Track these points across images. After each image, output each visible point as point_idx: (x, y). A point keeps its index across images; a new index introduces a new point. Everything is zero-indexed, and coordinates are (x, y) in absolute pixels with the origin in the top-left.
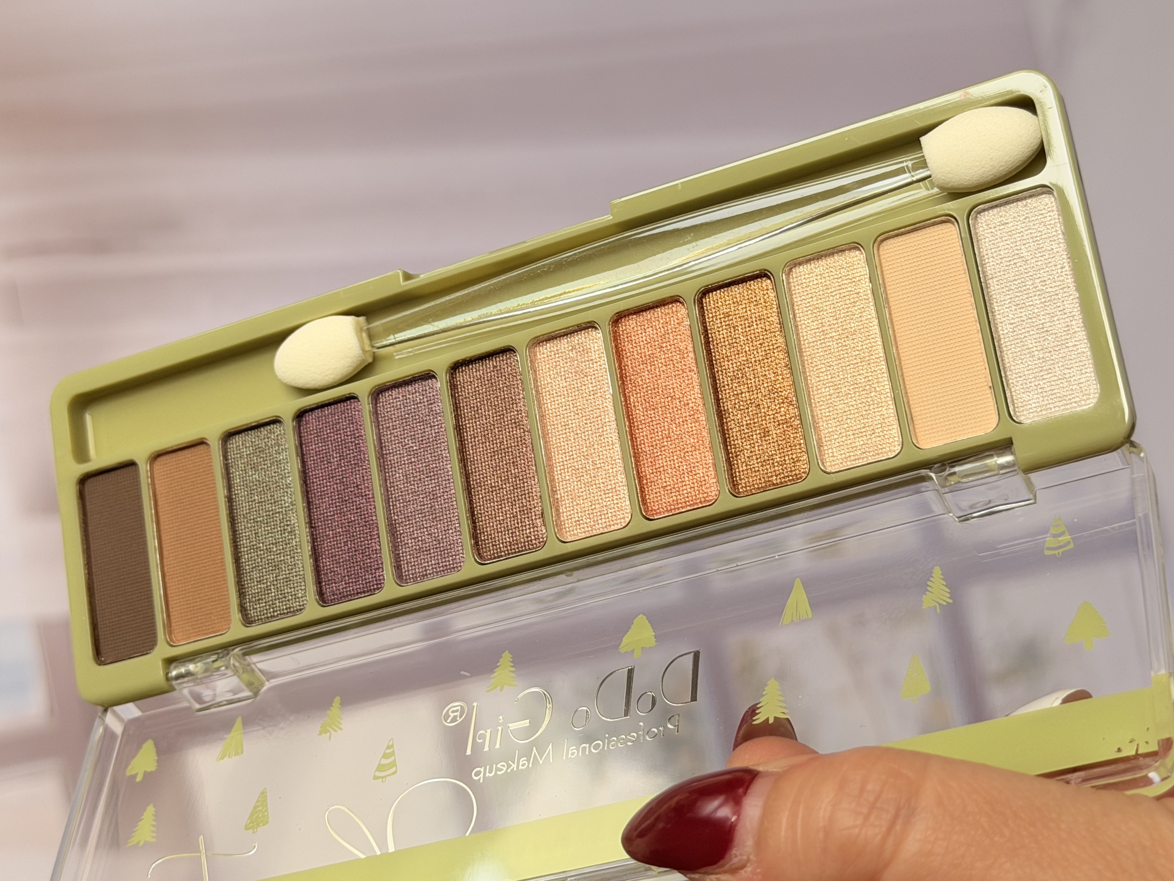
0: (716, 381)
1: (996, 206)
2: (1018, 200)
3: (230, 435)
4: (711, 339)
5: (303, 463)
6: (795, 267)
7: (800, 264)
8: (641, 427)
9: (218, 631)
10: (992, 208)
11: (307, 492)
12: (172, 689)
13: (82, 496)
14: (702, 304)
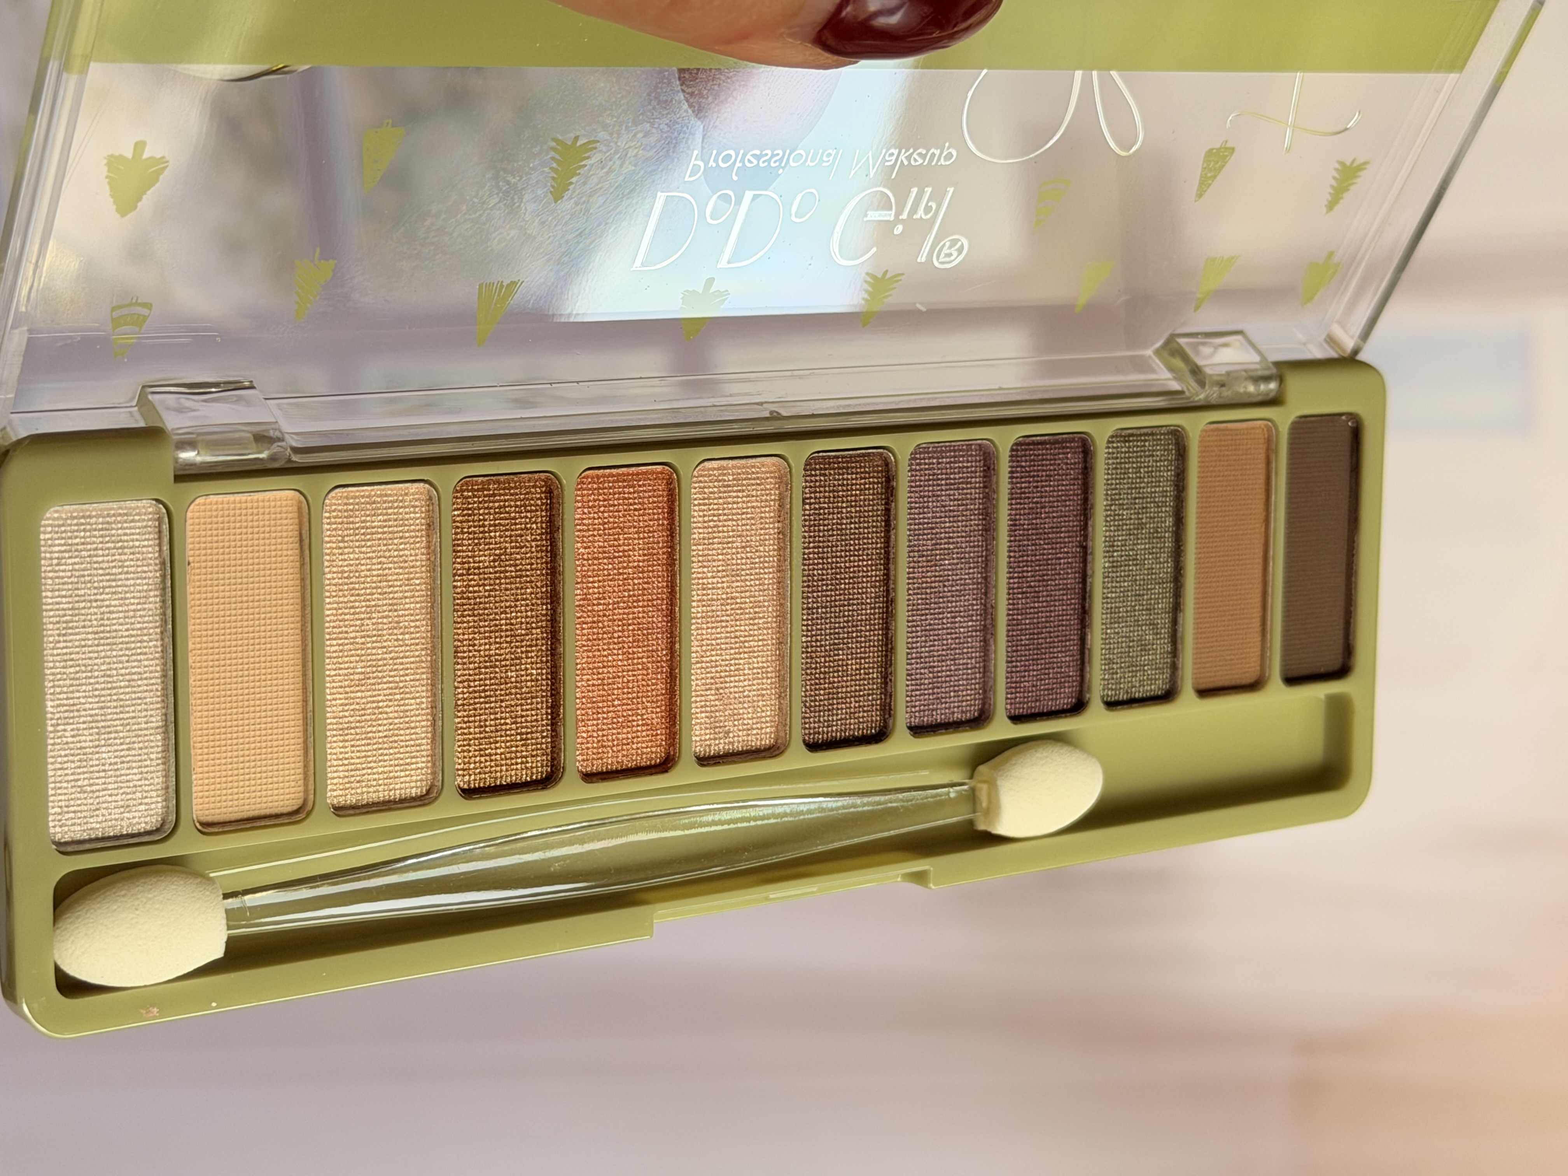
0: (552, 649)
1: (133, 836)
2: (103, 839)
3: (1167, 696)
4: (549, 711)
5: (1083, 640)
6: (422, 796)
7: (413, 799)
8: (659, 602)
9: (1212, 430)
10: (139, 834)
11: (1084, 598)
12: (1277, 364)
13: (1348, 650)
14: (552, 766)
